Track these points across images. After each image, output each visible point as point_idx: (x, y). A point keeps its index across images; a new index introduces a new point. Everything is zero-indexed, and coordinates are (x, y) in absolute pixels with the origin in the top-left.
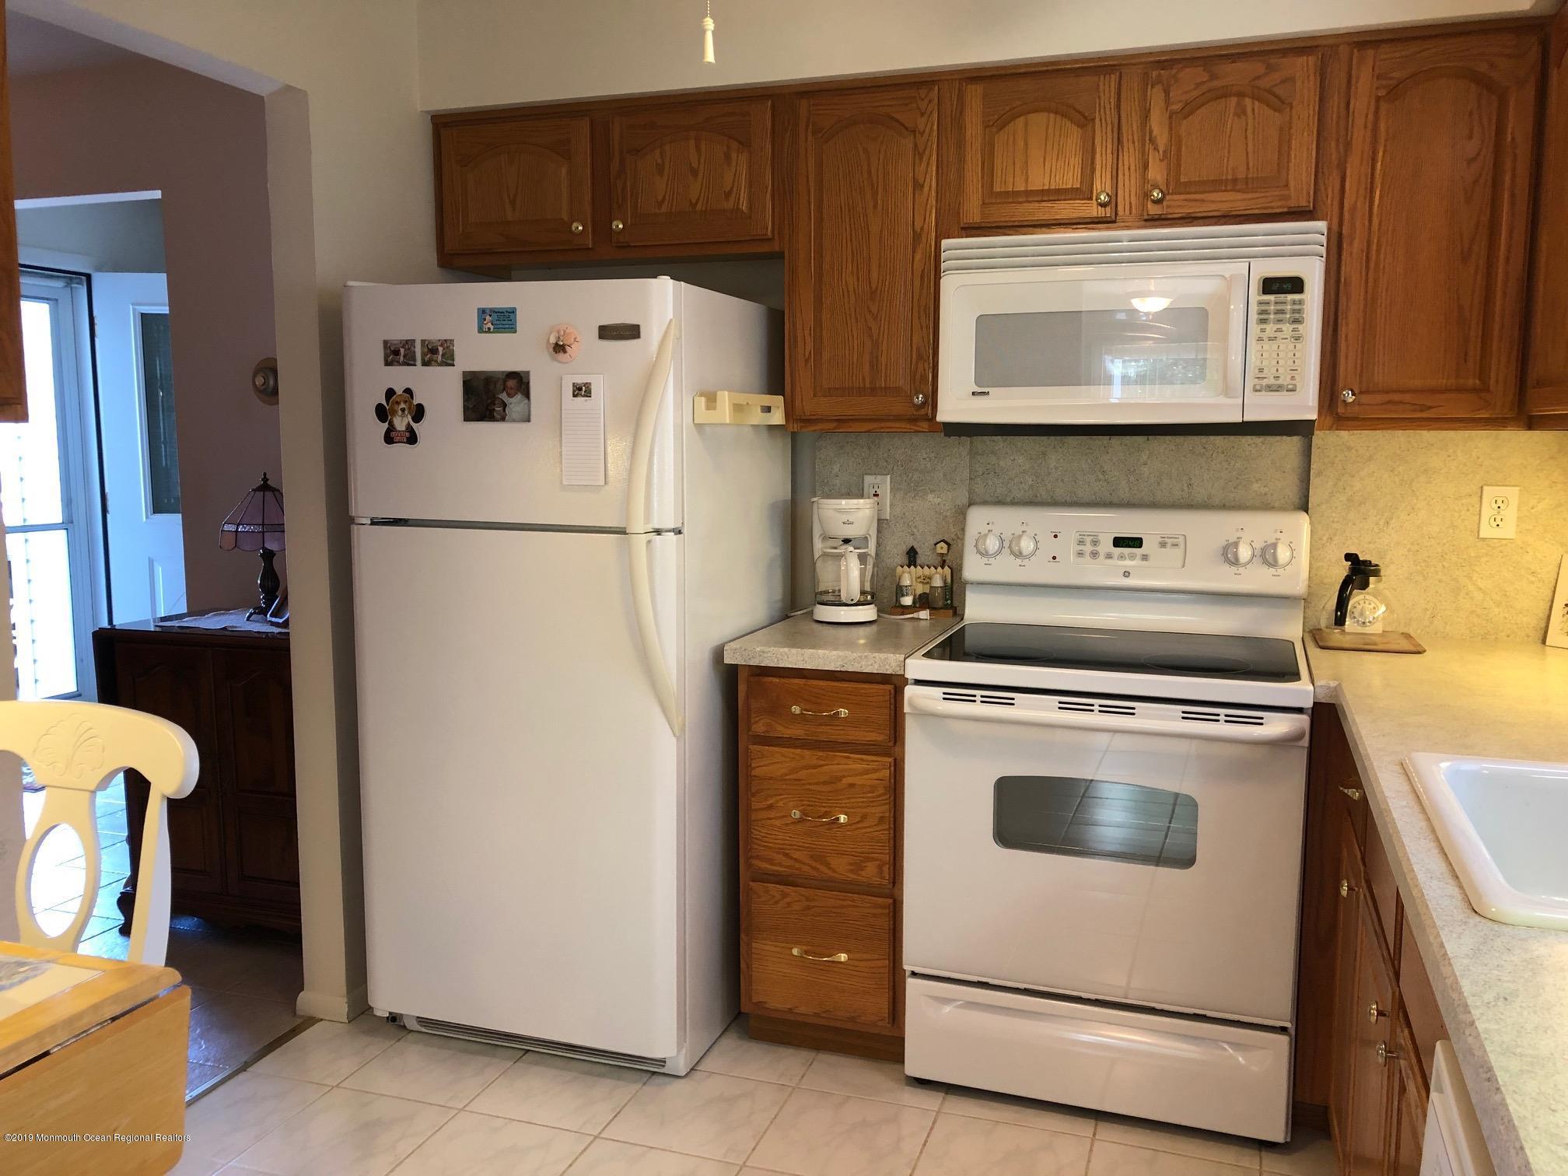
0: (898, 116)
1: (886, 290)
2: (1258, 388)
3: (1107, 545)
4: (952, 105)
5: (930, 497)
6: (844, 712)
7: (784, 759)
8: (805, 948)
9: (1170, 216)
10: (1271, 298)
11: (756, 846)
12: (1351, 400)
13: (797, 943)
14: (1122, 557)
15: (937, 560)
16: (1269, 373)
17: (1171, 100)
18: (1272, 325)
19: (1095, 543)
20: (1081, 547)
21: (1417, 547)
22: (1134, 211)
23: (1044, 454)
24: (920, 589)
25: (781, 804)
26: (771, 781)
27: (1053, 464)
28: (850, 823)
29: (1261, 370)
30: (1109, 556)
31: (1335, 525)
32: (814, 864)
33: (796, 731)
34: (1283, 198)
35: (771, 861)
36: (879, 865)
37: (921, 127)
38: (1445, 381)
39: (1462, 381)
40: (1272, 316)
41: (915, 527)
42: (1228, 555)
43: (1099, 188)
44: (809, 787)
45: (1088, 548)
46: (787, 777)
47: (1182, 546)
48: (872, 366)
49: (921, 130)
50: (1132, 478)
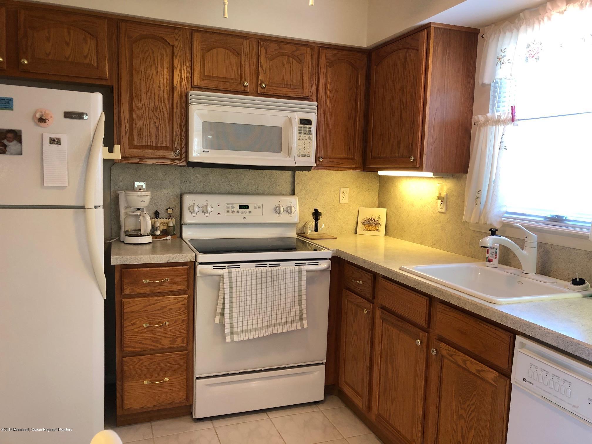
0: (166, 39)
1: (162, 107)
2: (299, 155)
3: (237, 208)
4: (187, 39)
5: (164, 190)
6: (168, 280)
7: (140, 303)
8: (150, 380)
9: (267, 94)
10: (302, 126)
11: (126, 342)
12: (321, 161)
13: (145, 379)
14: (242, 212)
15: (167, 216)
16: (302, 150)
17: (267, 53)
18: (303, 135)
19: (233, 207)
20: (228, 209)
21: (324, 206)
22: (254, 90)
23: (208, 174)
24: (162, 228)
25: (138, 322)
26: (134, 313)
27: (211, 178)
28: (170, 324)
29: (300, 150)
30: (238, 212)
31: (302, 200)
32: (154, 344)
33: (147, 290)
34: (302, 93)
35: (134, 347)
36: (183, 339)
37: (176, 45)
38: (344, 156)
39: (348, 156)
40: (303, 132)
41: (158, 203)
42: (277, 210)
43: (244, 79)
44: (152, 313)
45: (230, 209)
46: (140, 311)
47: (262, 207)
48: (156, 137)
49: (176, 46)
50: (239, 184)
